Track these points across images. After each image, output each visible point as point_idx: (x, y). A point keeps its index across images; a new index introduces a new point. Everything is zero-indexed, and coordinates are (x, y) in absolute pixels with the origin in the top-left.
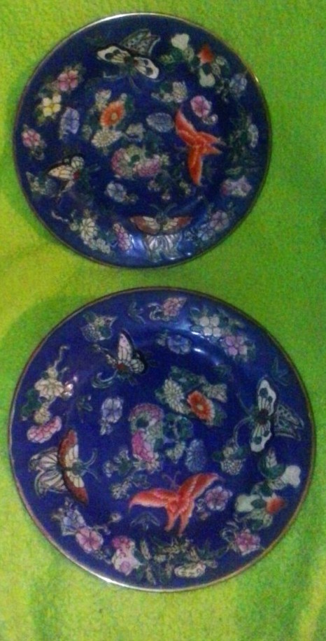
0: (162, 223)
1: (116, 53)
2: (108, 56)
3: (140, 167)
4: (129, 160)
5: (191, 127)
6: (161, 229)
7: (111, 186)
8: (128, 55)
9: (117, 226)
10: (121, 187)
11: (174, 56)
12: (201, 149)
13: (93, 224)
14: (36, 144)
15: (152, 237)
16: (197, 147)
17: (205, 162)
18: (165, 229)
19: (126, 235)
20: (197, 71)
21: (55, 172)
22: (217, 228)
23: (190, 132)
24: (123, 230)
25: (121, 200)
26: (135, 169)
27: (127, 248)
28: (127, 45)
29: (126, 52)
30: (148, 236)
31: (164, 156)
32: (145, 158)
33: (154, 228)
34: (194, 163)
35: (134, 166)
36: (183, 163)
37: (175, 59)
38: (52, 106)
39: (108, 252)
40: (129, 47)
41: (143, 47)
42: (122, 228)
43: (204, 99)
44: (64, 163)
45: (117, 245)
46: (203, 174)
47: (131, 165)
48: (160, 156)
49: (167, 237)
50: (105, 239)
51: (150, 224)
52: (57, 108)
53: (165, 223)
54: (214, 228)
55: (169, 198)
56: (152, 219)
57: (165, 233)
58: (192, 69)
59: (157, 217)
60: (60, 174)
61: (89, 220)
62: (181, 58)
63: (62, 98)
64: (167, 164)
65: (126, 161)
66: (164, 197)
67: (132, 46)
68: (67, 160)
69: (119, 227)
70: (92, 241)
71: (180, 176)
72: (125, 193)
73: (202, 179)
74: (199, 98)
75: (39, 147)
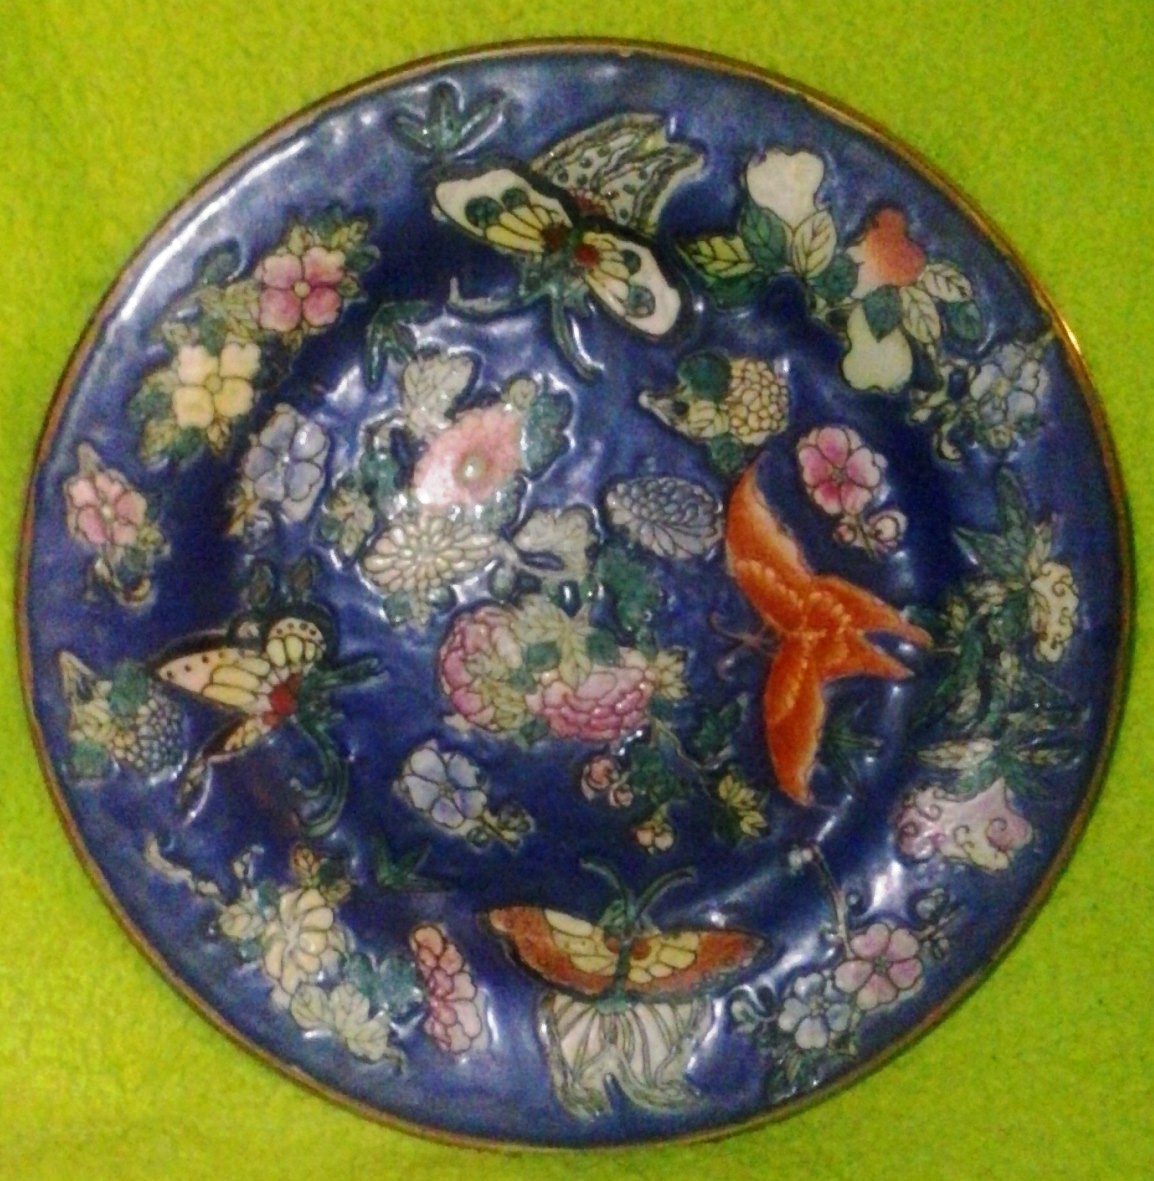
0: (630, 950)
1: (513, 199)
2: (481, 210)
3: (555, 693)
4: (516, 661)
5: (788, 548)
6: (622, 974)
7: (424, 760)
8: (562, 217)
9: (428, 937)
10: (466, 772)
11: (748, 244)
12: (824, 646)
13: (324, 918)
14: (126, 536)
15: (578, 1007)
16: (810, 637)
17: (836, 707)
18: (637, 976)
19: (464, 983)
20: (839, 320)
21: (191, 673)
22: (867, 998)
23: (782, 571)
24: (453, 958)
25: (463, 828)
26: (533, 700)
27: (459, 1042)
28: (564, 176)
29: (553, 204)
30: (561, 1000)
31: (663, 659)
32: (583, 660)
33: (585, 964)
34: (790, 702)
35: (532, 687)
36: (743, 700)
37: (753, 259)
38: (213, 385)
39: (377, 1050)
40: (570, 184)
41: (629, 189)
42: (452, 950)
43: (856, 440)
44: (232, 640)
45: (420, 1028)
46: (824, 756)
47: (523, 680)
48: (651, 657)
49: (641, 1010)
50: (369, 991)
51: (576, 946)
52: (238, 401)
53: (639, 950)
54: (855, 994)
55: (665, 842)
56: (582, 927)
57: (634, 996)
58: (822, 310)
59: (606, 920)
60: (211, 683)
61: (312, 898)
62: (782, 257)
63: (265, 360)
64: (675, 692)
65: (504, 660)
66: (645, 837)
67: (582, 181)
68: (249, 629)
69: (436, 944)
70: (315, 993)
71: (727, 752)
72: (479, 799)
73: (816, 776)
74: (837, 437)
75: (134, 552)
